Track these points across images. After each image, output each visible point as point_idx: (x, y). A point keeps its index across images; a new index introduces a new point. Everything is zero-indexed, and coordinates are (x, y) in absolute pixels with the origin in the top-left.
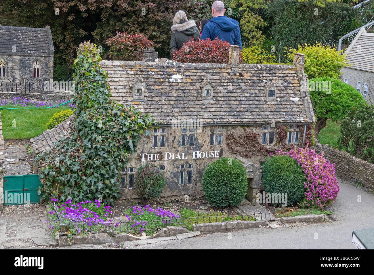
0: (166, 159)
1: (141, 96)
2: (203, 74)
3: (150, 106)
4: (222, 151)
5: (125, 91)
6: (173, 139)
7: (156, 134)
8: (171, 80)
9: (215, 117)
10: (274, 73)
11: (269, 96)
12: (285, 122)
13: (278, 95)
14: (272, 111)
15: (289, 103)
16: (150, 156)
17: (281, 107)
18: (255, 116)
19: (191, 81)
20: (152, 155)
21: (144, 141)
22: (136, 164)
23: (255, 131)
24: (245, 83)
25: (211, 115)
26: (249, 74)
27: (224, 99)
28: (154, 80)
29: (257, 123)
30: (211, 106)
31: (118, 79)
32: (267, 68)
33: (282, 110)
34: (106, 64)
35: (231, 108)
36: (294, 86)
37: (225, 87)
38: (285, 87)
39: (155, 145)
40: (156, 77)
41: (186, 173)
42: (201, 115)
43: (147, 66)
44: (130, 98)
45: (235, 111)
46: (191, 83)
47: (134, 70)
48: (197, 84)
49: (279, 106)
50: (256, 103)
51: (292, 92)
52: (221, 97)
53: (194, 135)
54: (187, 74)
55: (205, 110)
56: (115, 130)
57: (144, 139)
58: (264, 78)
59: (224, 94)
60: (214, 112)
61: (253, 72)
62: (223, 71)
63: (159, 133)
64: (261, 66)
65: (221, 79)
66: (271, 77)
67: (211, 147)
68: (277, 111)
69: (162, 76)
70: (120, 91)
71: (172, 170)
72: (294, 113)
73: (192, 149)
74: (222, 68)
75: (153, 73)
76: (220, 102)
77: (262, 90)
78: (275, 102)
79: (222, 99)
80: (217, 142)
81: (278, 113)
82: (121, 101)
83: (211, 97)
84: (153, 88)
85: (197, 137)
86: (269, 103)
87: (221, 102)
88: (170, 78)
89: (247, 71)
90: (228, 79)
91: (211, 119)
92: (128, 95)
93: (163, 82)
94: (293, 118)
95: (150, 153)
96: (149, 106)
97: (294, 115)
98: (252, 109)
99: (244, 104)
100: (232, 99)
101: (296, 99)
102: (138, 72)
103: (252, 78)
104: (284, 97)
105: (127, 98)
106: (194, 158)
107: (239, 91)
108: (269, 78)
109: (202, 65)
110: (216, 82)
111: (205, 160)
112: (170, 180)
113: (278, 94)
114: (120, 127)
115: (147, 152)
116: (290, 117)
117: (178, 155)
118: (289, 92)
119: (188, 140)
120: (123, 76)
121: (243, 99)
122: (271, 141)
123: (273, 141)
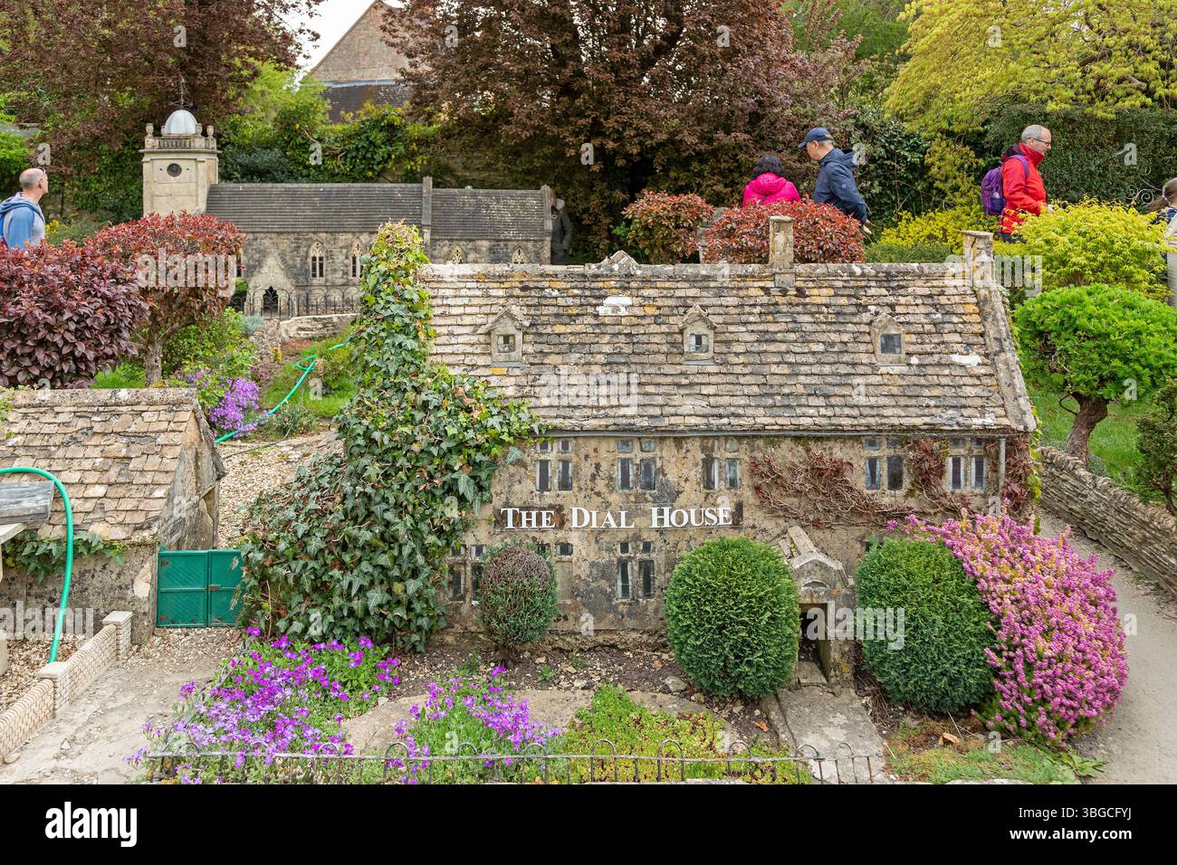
0: (575, 524)
1: (512, 354)
2: (692, 292)
3: (534, 380)
4: (739, 508)
5: (474, 339)
6: (593, 470)
7: (543, 457)
8: (601, 310)
9: (716, 411)
10: (903, 287)
11: (883, 351)
12: (933, 428)
13: (912, 348)
14: (893, 395)
15: (947, 372)
16: (529, 515)
17: (923, 381)
18: (837, 409)
19: (657, 312)
20: (534, 513)
21: (512, 476)
22: (491, 535)
23: (839, 452)
24: (812, 314)
25: (704, 404)
26: (825, 291)
27: (746, 361)
28: (553, 310)
29: (844, 431)
30: (706, 379)
31: (460, 310)
32: (881, 274)
33: (926, 392)
34: (437, 273)
35: (764, 384)
36: (964, 323)
37: (750, 327)
38: (935, 325)
39: (544, 486)
40: (561, 302)
41: (636, 568)
42: (674, 406)
43: (542, 275)
44: (484, 358)
45: (779, 394)
46: (656, 316)
47: (507, 285)
48: (672, 320)
49: (915, 380)
50: (843, 369)
51: (957, 338)
52: (737, 354)
53: (653, 460)
54: (646, 293)
55: (687, 392)
56: (415, 447)
57: (512, 469)
58: (872, 301)
59: (749, 345)
60: (715, 395)
61: (839, 284)
62: (749, 284)
63: (553, 454)
64: (862, 269)
65: (742, 305)
66: (891, 298)
67: (708, 494)
68: (908, 394)
69: (577, 301)
70: (461, 339)
71: (593, 558)
72: (963, 401)
73: (650, 498)
74: (747, 277)
75: (556, 293)
76: (735, 367)
77: (865, 332)
78: (905, 369)
79: (742, 359)
80: (722, 482)
81: (913, 402)
82: (458, 365)
83: (710, 354)
84: (549, 330)
85: (662, 466)
86: (883, 370)
87: (738, 369)
88: (598, 305)
89: (819, 282)
90: (761, 305)
91: (704, 416)
92: (478, 351)
93: (578, 315)
94: (962, 415)
95: (528, 508)
96: (531, 378)
97: (965, 407)
98: (831, 390)
99: (806, 375)
100: (769, 360)
101: (972, 360)
102: (517, 292)
103: (833, 302)
104: (932, 354)
105: (475, 357)
106: (655, 525)
107: (792, 336)
108: (885, 300)
109: (690, 271)
110: (726, 314)
111: (691, 533)
112: (589, 586)
113: (913, 344)
114: (432, 440)
115: (520, 503)
116: (950, 412)
117: (609, 515)
118: (947, 338)
119: (636, 475)
120: (475, 301)
121: (804, 359)
122: (895, 482)
123: (901, 481)
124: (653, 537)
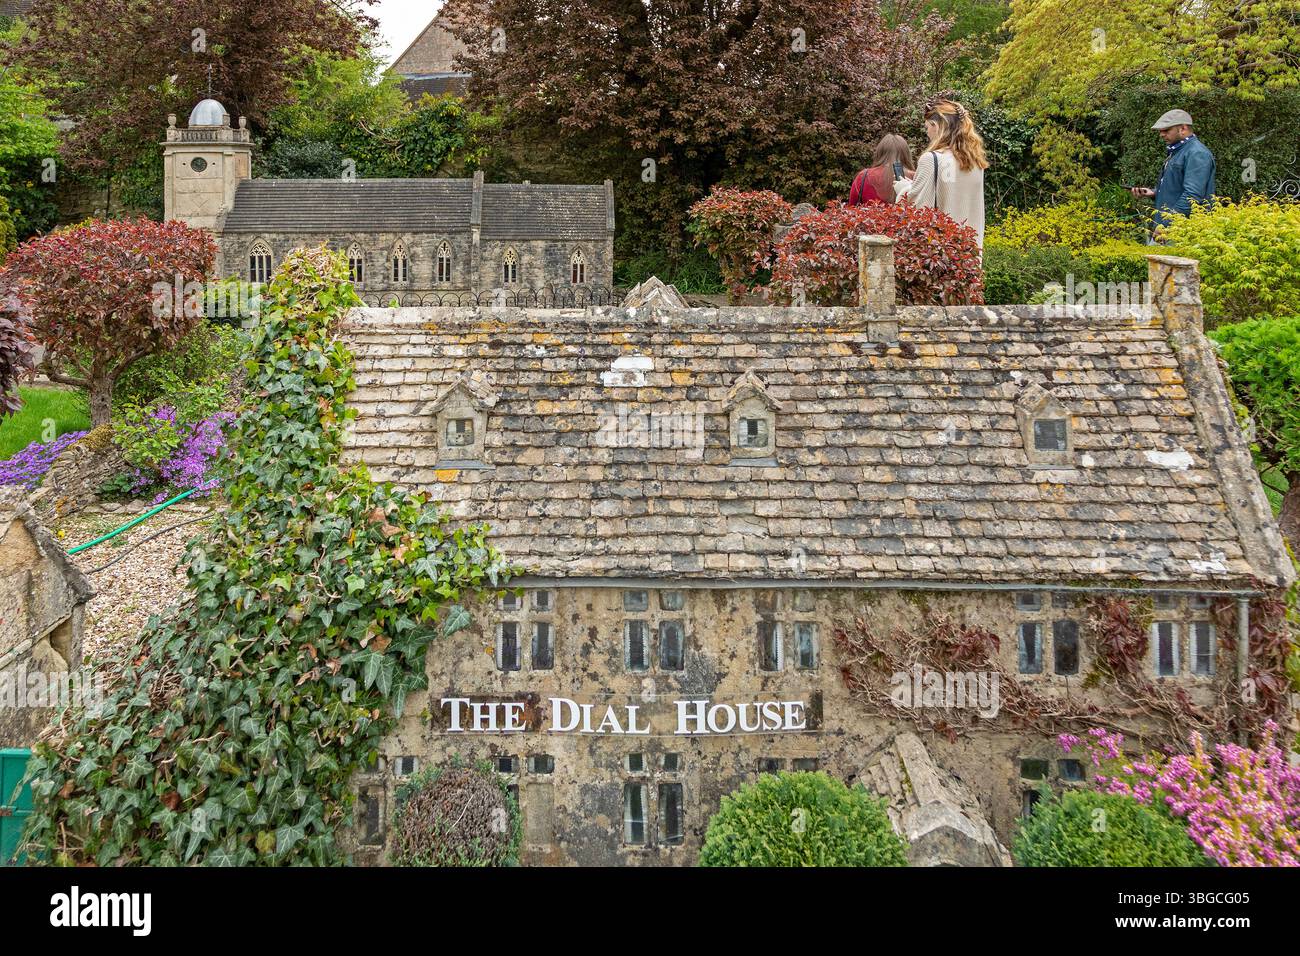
0: (557, 726)
1: (469, 448)
2: (744, 350)
3: (499, 492)
4: (817, 700)
5: (415, 423)
6: (585, 638)
7: (507, 617)
8: (607, 378)
9: (777, 545)
10: (1062, 342)
11: (1038, 446)
12: (1127, 579)
13: (1082, 441)
14: (1057, 519)
15: (1140, 480)
16: (485, 710)
17: (1103, 496)
18: (970, 543)
19: (692, 381)
20: (493, 706)
21: (459, 646)
22: (426, 741)
23: (977, 616)
24: (926, 385)
25: (760, 532)
26: (944, 349)
27: (825, 460)
28: (537, 378)
29: (981, 581)
30: (763, 492)
31: (397, 379)
32: (1027, 322)
33: (1111, 514)
34: (368, 321)
35: (855, 500)
36: (1161, 399)
37: (832, 406)
38: (1115, 402)
39: (510, 660)
40: (548, 365)
41: (654, 796)
42: (714, 536)
43: (522, 324)
44: (425, 454)
45: (878, 516)
46: (689, 388)
47: (470, 339)
48: (713, 393)
49: (1090, 492)
50: (977, 475)
51: (1153, 424)
52: (812, 450)
53: (680, 622)
54: (674, 351)
55: (734, 511)
56: (296, 613)
57: (459, 637)
58: (1015, 364)
59: (830, 434)
60: (777, 518)
61: (965, 337)
62: (829, 337)
63: (522, 614)
64: (999, 314)
65: (819, 371)
66: (1045, 359)
67: (766, 679)
68: (1082, 520)
69: (572, 364)
70: (395, 424)
71: (585, 778)
72: (1172, 531)
73: (675, 684)
74: (825, 326)
75: (541, 351)
76: (809, 470)
77: (1008, 414)
78: (1073, 475)
79: (819, 457)
80: (790, 661)
81: (1091, 531)
82: (387, 465)
83: (771, 449)
84: (527, 410)
85: (694, 633)
86: (1039, 476)
87: (813, 475)
88: (604, 370)
89: (934, 332)
90: (848, 371)
91: (760, 554)
92: (418, 443)
93: (572, 385)
94: (1172, 555)
95: (484, 698)
96: (494, 487)
97: (1174, 540)
98: (960, 510)
99: (919, 484)
100: (861, 459)
101: (1179, 459)
102: (484, 350)
103: (957, 365)
104: (1114, 450)
105: (413, 453)
106: (683, 729)
107: (896, 420)
108: (1036, 362)
109: (741, 317)
110: (795, 384)
111: (741, 741)
112: (579, 823)
113: (1084, 433)
114: (323, 599)
115: (472, 690)
116: (1152, 548)
117: (610, 712)
118: (1137, 423)
119: (654, 647)
120: (421, 364)
121: (915, 459)
122: (1067, 661)
123: (1076, 661)
124: (681, 747)
